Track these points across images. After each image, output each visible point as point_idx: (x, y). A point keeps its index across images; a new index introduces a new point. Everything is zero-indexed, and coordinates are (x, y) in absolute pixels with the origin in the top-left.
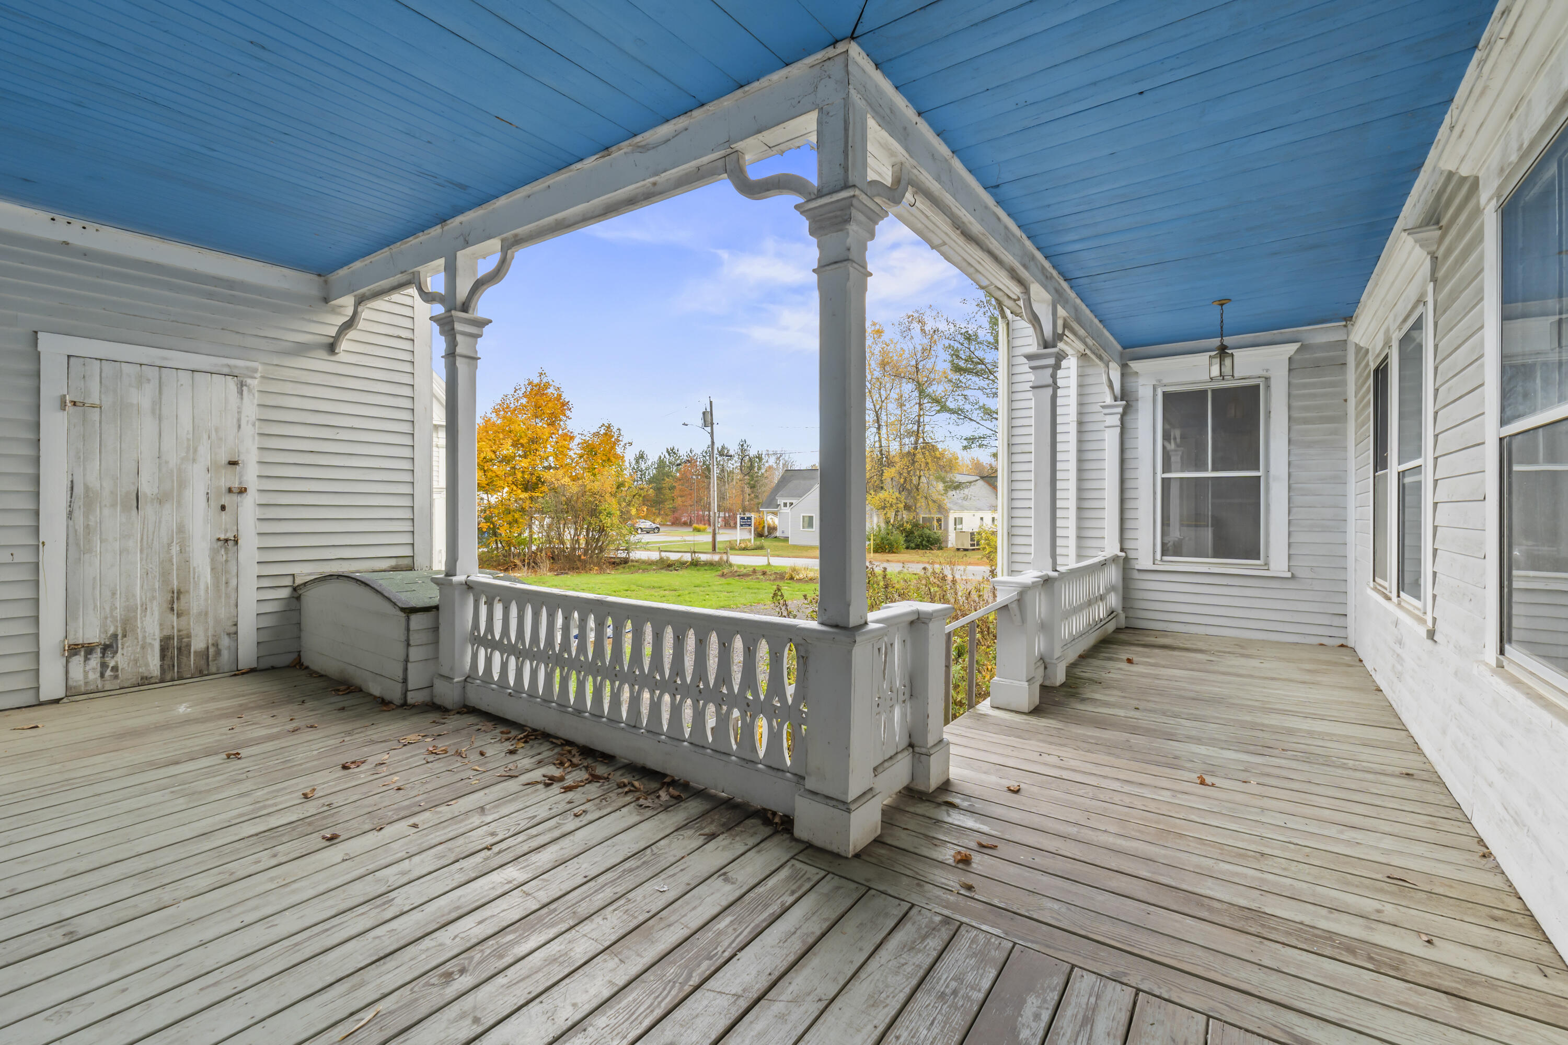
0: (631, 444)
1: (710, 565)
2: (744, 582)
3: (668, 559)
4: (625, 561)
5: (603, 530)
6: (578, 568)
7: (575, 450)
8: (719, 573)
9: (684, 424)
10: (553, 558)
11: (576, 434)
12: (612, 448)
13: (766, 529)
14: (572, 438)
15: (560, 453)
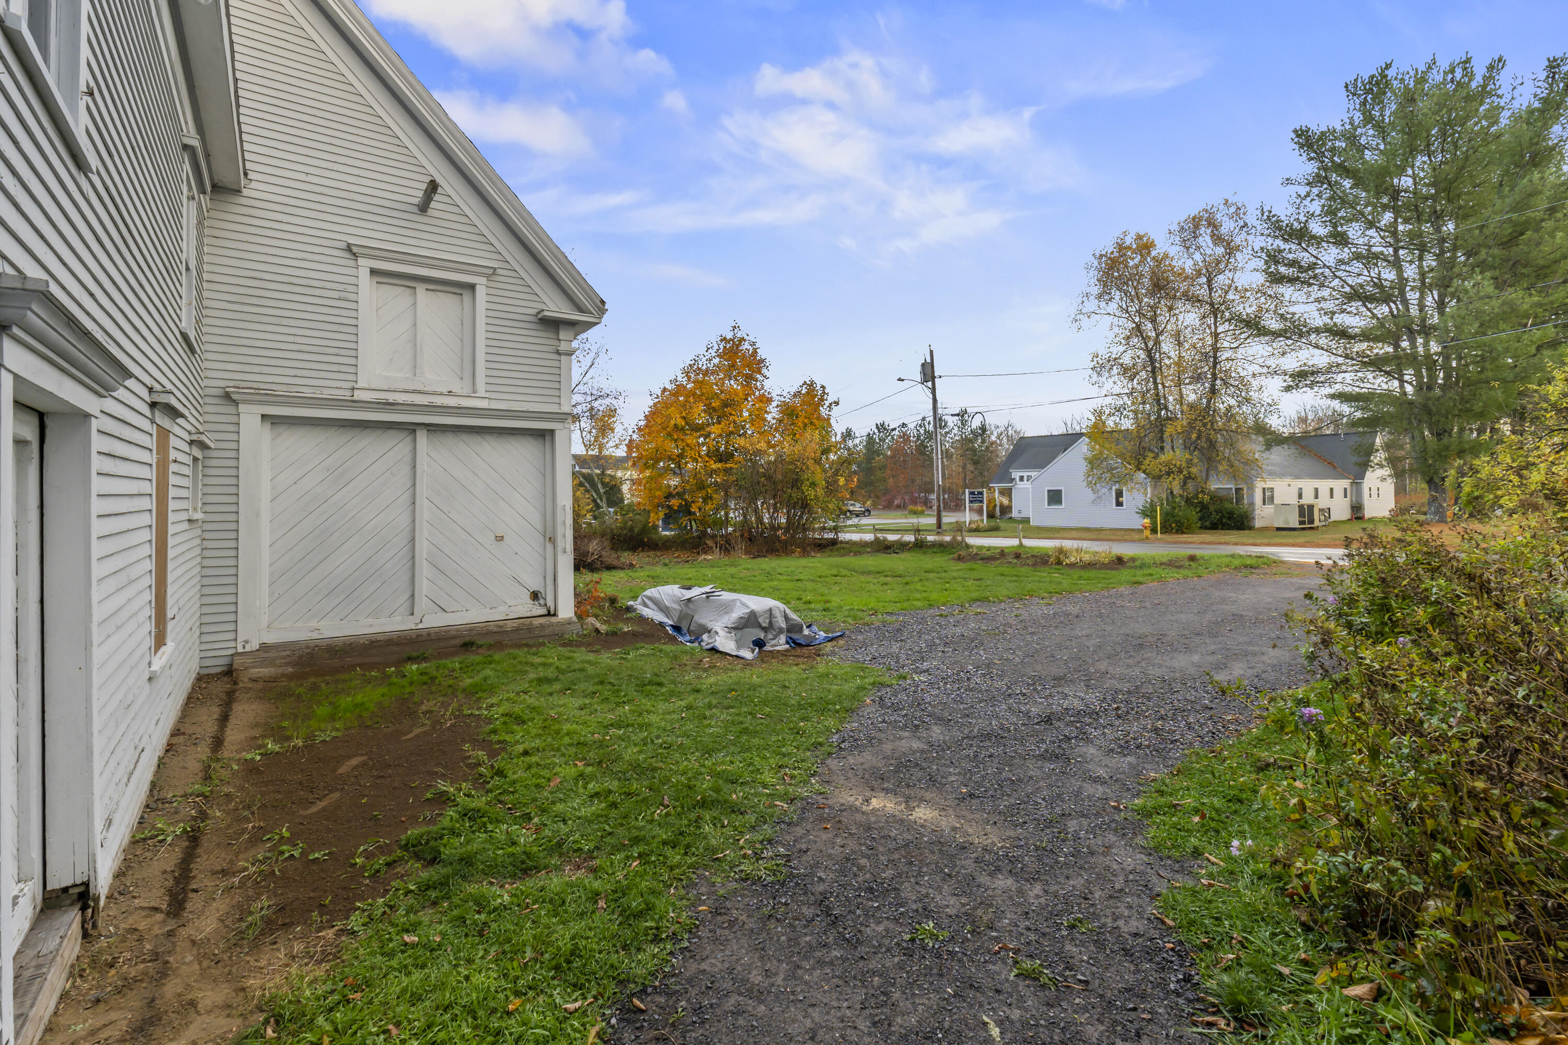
0: (837, 403)
1: (940, 547)
2: (992, 568)
3: (885, 539)
4: (834, 542)
5: (807, 505)
6: (778, 551)
7: (773, 414)
8: (956, 555)
9: (900, 380)
10: (750, 540)
11: (774, 395)
12: (816, 409)
13: (998, 509)
14: (770, 400)
15: (758, 417)
